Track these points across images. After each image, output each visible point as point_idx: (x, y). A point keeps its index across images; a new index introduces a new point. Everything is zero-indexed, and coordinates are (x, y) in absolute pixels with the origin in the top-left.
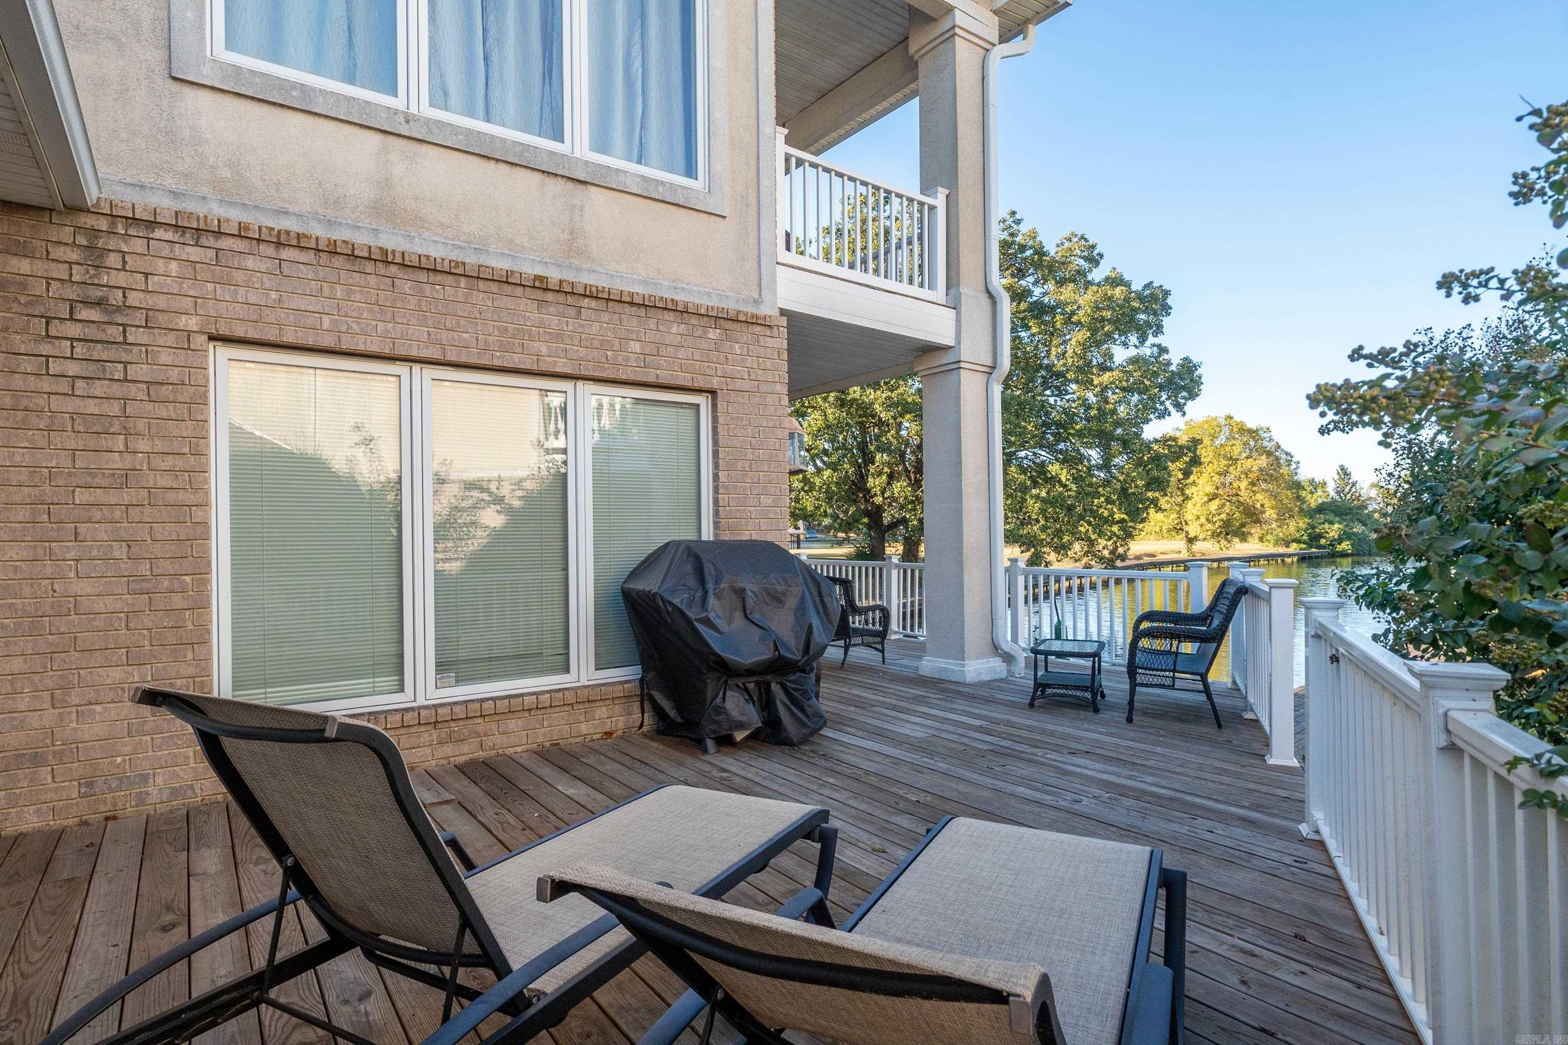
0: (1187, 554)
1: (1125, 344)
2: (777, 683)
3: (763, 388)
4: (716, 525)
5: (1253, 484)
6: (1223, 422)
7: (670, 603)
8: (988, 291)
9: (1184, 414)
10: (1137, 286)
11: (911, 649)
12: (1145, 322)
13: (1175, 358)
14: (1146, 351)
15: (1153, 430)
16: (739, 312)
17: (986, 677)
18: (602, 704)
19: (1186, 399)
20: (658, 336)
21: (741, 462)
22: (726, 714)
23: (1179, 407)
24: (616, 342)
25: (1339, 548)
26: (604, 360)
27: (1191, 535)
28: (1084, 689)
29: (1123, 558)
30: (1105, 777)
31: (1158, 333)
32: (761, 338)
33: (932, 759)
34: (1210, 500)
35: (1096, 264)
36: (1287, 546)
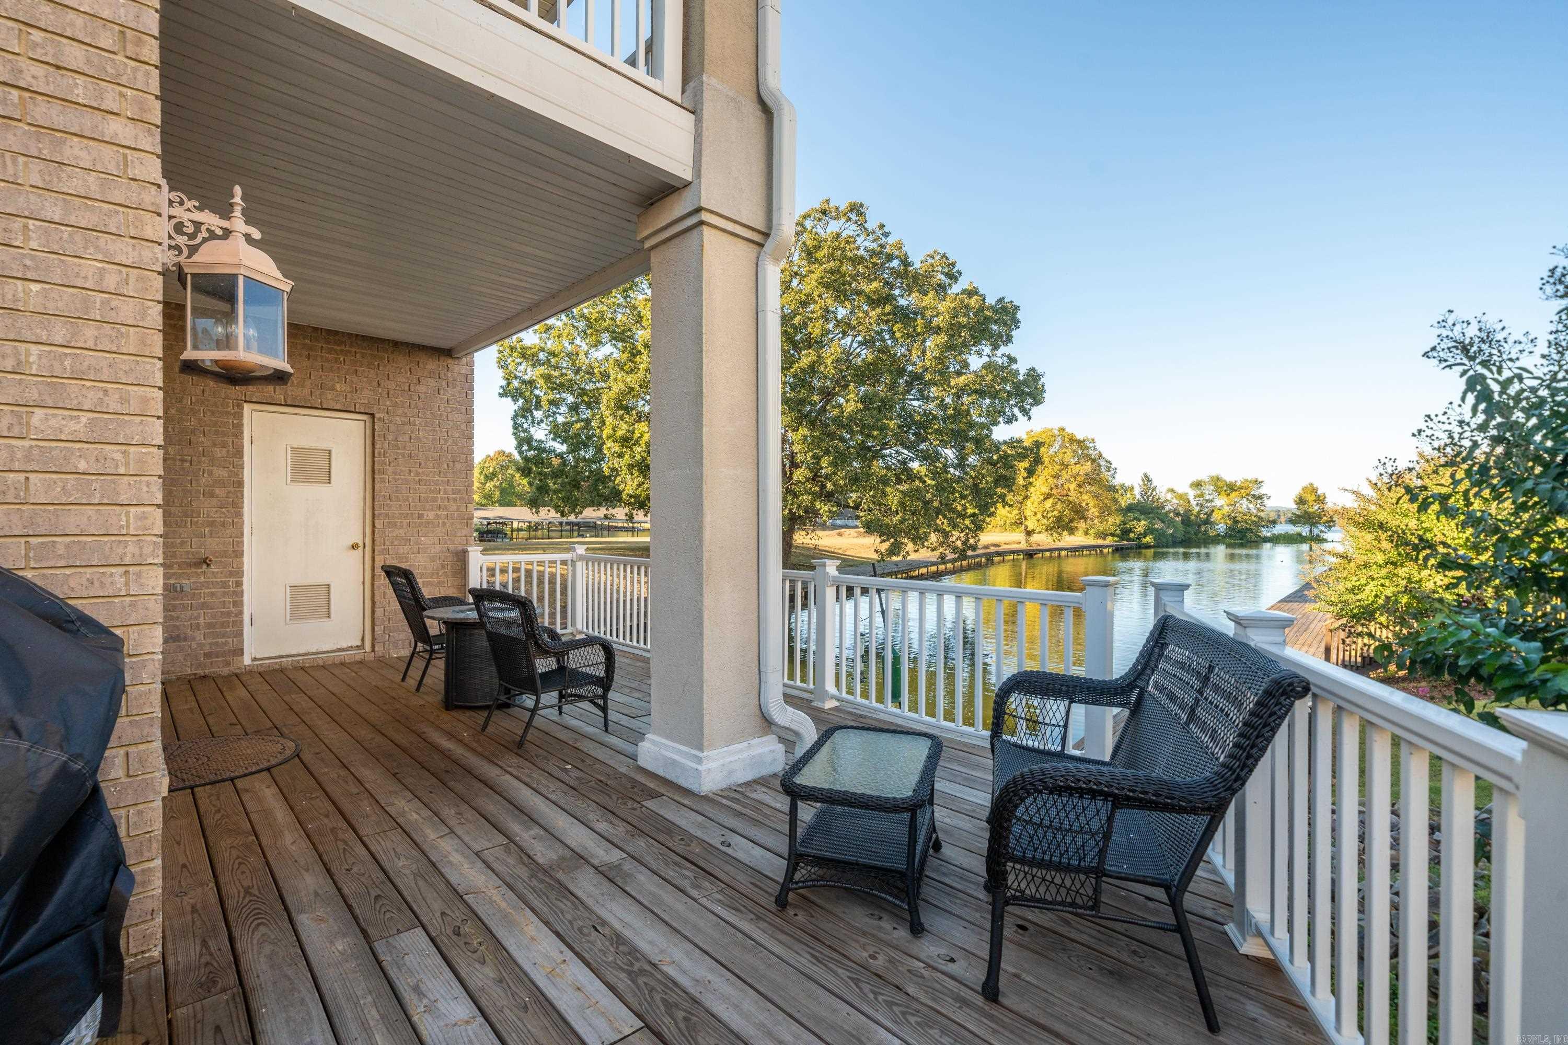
0: (1026, 545)
1: (979, 354)
5: (1079, 486)
6: (1056, 432)
8: (760, 101)
9: (1030, 419)
10: (991, 300)
12: (997, 332)
13: (1022, 368)
14: (997, 359)
15: (1001, 433)
17: (744, 776)
19: (1032, 405)
23: (1025, 412)
25: (1144, 541)
27: (1030, 529)
29: (974, 548)
31: (1008, 343)
34: (1046, 499)
35: (955, 279)
36: (1104, 539)
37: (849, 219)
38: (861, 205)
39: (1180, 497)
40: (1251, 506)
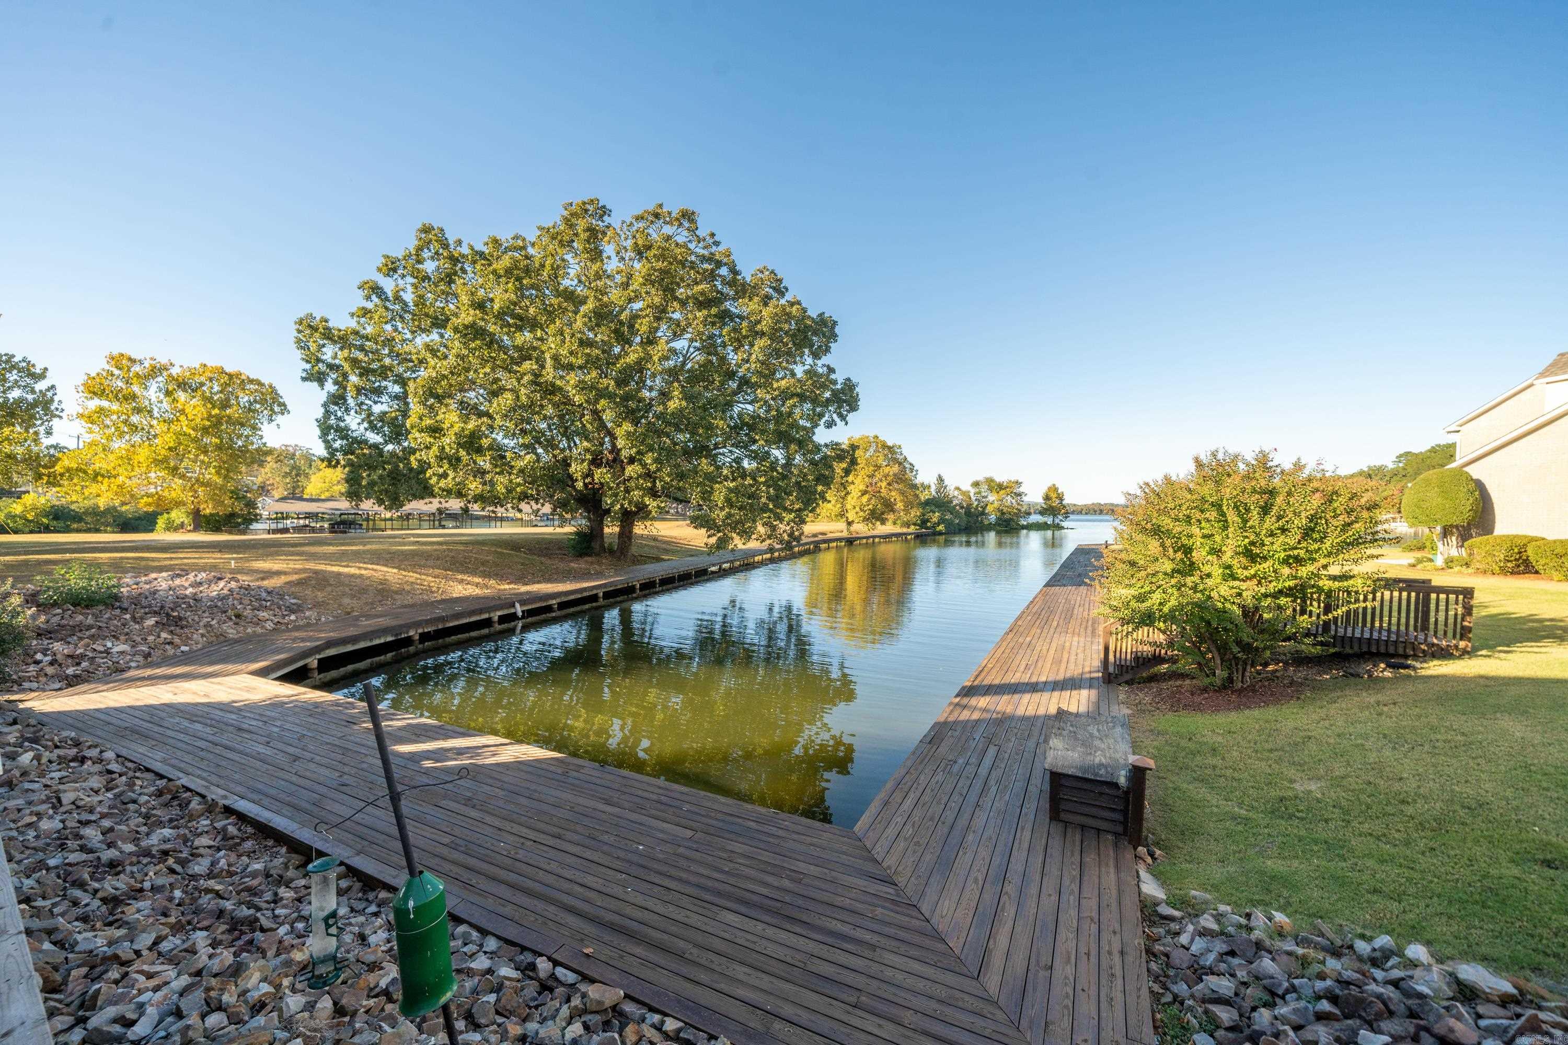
0: (847, 534)
1: (803, 363)
5: (889, 484)
6: (869, 438)
9: (847, 424)
10: (813, 313)
13: (839, 377)
14: (818, 368)
15: (822, 436)
19: (848, 412)
23: (843, 418)
25: (938, 529)
27: (850, 520)
29: (801, 537)
31: (827, 355)
34: (863, 495)
35: (782, 294)
36: (908, 528)
37: (680, 225)
38: (693, 213)
39: (966, 494)
40: (1014, 501)
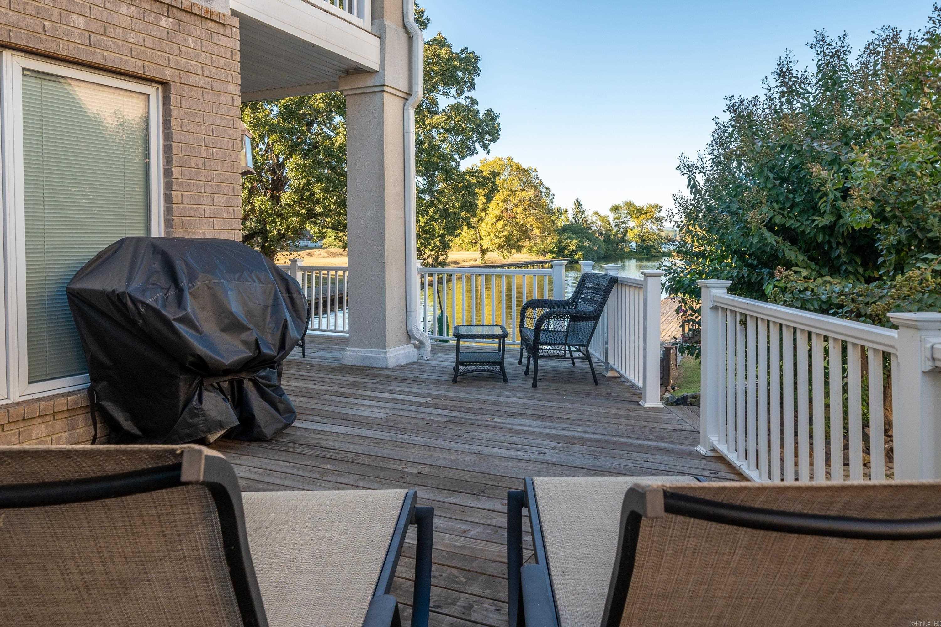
0: (481, 262)
1: (447, 95)
2: (250, 380)
3: (217, 86)
4: (169, 223)
5: (525, 209)
6: (506, 161)
7: (143, 303)
8: (405, 27)
9: (488, 152)
10: (456, 49)
11: (319, 343)
12: (463, 79)
13: (482, 109)
14: (462, 101)
15: (466, 164)
16: (193, 4)
17: (403, 362)
18: (40, 421)
19: (490, 141)
20: (105, 13)
21: (195, 159)
22: (204, 415)
23: (485, 147)
24: (56, 12)
25: (576, 257)
26: (41, 31)
27: (485, 247)
28: (494, 363)
29: (443, 264)
30: (548, 431)
31: (471, 89)
32: (215, 35)
33: (406, 434)
34: (497, 221)
35: (425, 26)
36: (545, 256)
39: (605, 219)
40: (654, 227)
